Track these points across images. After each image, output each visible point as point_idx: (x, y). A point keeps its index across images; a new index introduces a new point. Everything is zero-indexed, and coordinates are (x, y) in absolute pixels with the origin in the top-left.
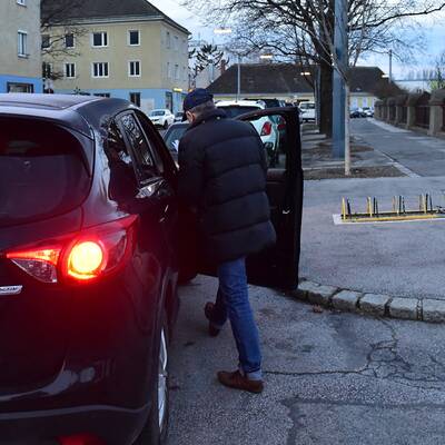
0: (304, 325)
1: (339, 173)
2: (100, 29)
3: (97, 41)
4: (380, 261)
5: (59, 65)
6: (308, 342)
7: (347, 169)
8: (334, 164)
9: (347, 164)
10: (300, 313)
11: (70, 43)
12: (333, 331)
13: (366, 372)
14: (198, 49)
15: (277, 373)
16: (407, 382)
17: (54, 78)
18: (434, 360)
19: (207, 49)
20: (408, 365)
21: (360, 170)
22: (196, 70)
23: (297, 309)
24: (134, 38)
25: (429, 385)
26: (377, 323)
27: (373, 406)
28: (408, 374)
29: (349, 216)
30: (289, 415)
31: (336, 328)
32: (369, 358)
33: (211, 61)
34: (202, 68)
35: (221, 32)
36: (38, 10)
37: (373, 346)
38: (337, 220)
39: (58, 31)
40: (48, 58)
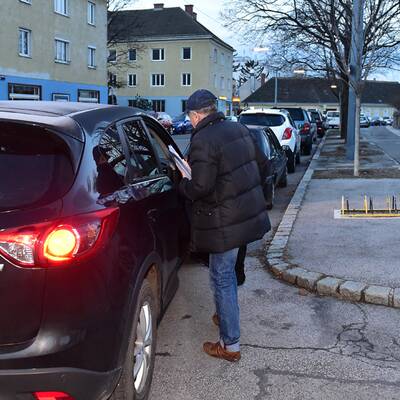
0: (289, 305)
1: (349, 174)
2: (159, 46)
3: (156, 56)
4: (366, 252)
5: (123, 76)
6: (288, 320)
7: (356, 170)
8: (345, 165)
9: (356, 165)
10: (286, 294)
11: (133, 57)
12: (313, 312)
13: (333, 350)
14: (243, 64)
15: (255, 346)
16: (368, 360)
17: (119, 87)
18: (395, 342)
19: (250, 64)
20: (372, 346)
21: (368, 172)
22: (240, 81)
23: (286, 291)
24: (187, 54)
25: (387, 364)
26: (353, 306)
27: (334, 380)
28: (370, 354)
29: (347, 212)
30: (258, 384)
31: (316, 309)
32: (339, 338)
33: (252, 75)
34: (245, 80)
35: (259, 49)
36: (105, 30)
37: (344, 327)
38: (338, 215)
39: (122, 47)
40: (113, 69)
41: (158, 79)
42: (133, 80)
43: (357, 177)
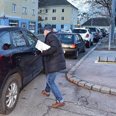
0: (67, 88)
1: (107, 49)
3: (54, 11)
6: (65, 93)
7: (109, 48)
10: (69, 85)
11: (47, 12)
12: (74, 91)
13: (75, 103)
15: (52, 99)
16: (85, 108)
17: (42, 21)
18: (96, 103)
20: (88, 103)
22: (81, 19)
24: (63, 11)
25: (90, 109)
26: (88, 91)
28: (86, 106)
30: (47, 110)
31: (75, 90)
32: (78, 100)
34: (82, 19)
37: (82, 97)
41: (54, 18)
42: (46, 19)
43: (109, 50)
